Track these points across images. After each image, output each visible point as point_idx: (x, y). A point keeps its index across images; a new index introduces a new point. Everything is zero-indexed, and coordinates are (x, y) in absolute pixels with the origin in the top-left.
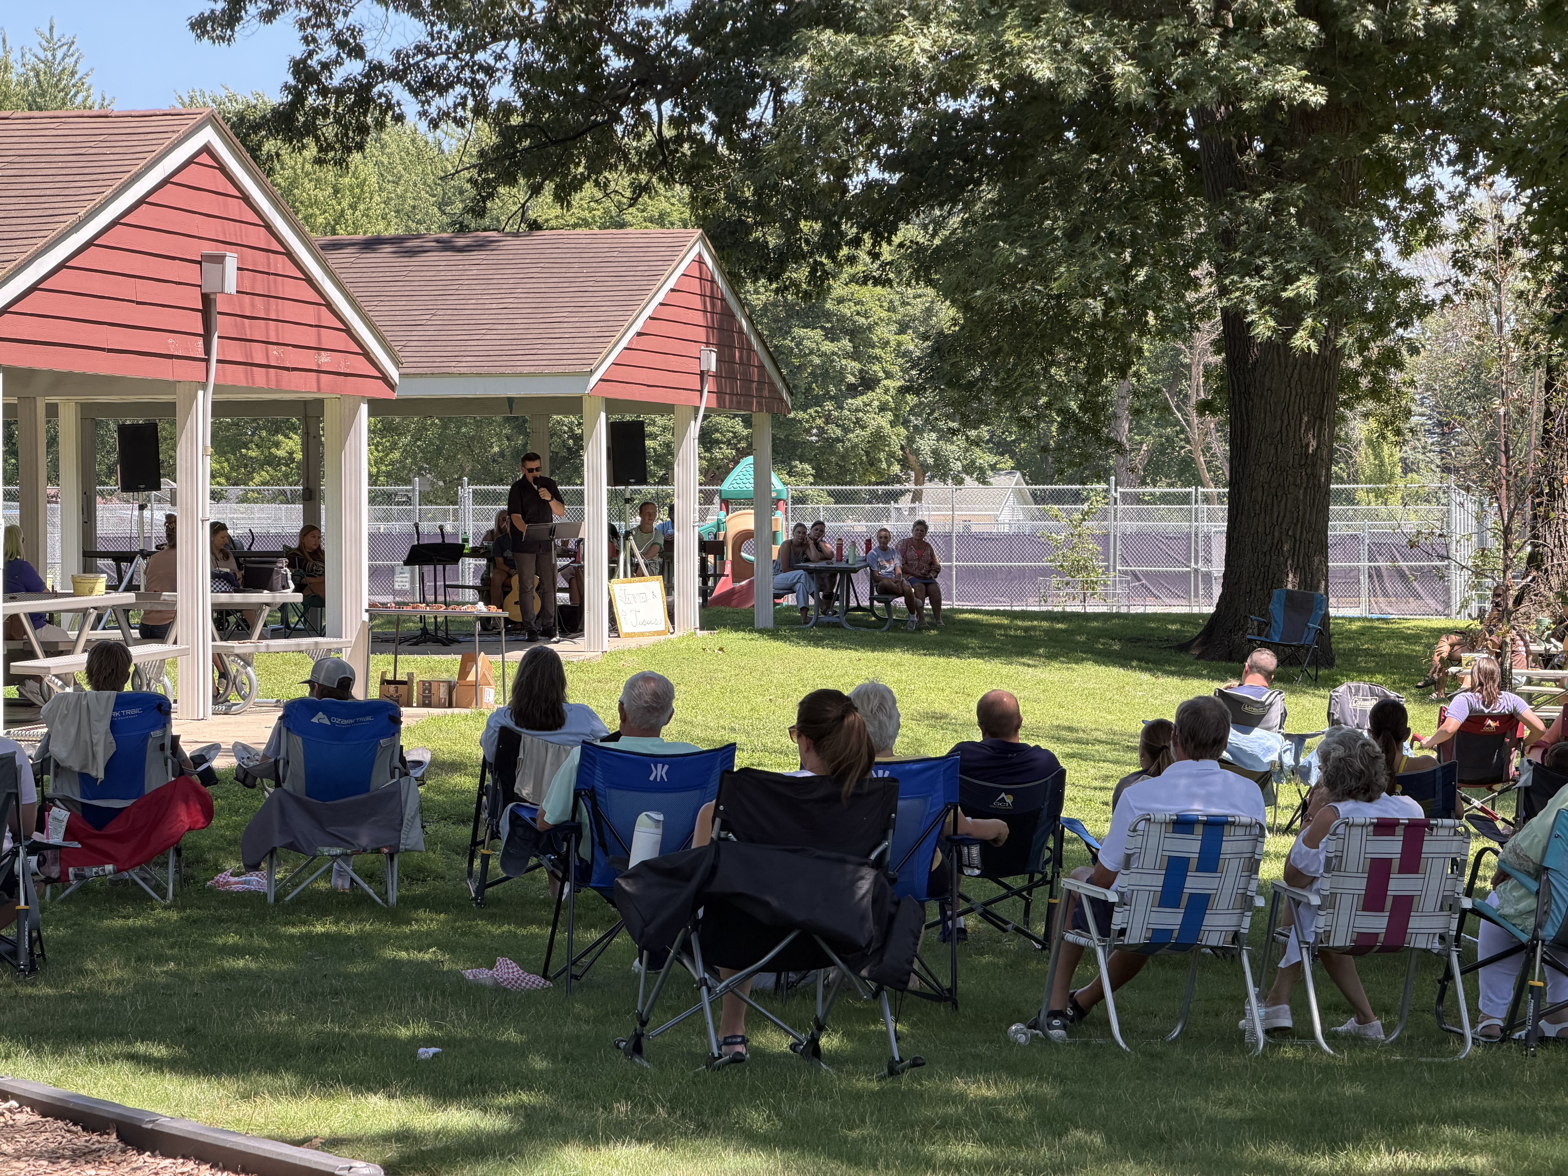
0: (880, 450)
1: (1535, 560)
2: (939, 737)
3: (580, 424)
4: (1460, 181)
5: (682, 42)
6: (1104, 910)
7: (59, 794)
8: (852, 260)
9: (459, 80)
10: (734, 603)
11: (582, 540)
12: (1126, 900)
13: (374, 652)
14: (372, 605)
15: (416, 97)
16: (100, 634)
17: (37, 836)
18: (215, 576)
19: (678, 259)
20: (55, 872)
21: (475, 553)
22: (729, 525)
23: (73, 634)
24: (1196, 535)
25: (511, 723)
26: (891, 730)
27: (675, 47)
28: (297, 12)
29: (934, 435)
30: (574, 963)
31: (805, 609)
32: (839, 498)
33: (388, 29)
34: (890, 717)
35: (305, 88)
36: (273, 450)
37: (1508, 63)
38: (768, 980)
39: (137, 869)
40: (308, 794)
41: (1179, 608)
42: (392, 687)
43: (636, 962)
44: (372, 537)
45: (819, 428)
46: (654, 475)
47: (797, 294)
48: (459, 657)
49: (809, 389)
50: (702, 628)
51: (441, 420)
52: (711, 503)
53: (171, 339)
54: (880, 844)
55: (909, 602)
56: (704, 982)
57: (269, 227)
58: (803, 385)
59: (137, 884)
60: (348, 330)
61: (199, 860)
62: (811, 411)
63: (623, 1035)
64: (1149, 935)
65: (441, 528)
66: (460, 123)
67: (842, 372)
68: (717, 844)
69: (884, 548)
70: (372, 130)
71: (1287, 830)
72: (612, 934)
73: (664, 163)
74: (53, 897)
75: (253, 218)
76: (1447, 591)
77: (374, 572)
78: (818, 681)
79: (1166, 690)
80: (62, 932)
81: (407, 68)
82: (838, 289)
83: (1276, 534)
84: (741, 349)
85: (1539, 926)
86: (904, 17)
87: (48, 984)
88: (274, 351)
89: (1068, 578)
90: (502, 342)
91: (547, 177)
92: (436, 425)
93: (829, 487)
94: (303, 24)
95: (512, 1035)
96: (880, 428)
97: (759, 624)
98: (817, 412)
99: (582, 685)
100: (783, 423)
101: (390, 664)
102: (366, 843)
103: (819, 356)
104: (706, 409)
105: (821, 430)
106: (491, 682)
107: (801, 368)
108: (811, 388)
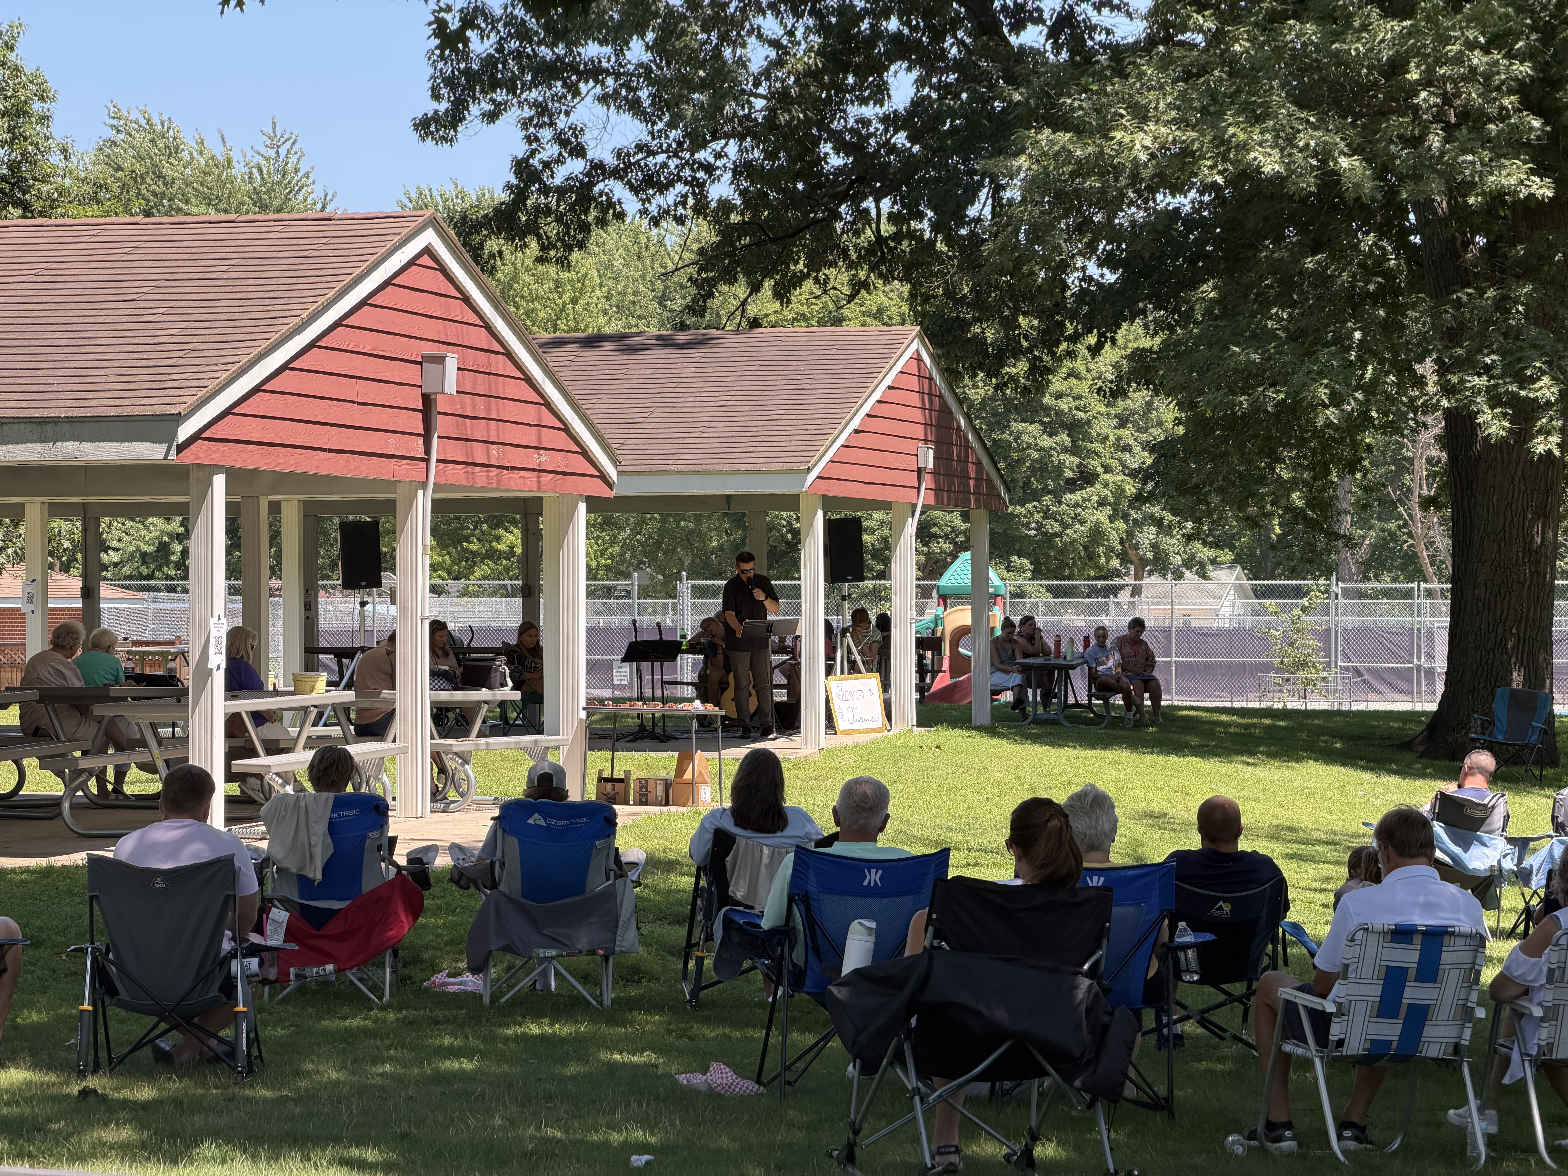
0: (1098, 545)
2: (1157, 837)
3: (798, 519)
5: (901, 139)
6: (1321, 1021)
7: (278, 894)
8: (1071, 354)
9: (679, 179)
10: (952, 698)
11: (799, 637)
12: (1344, 1010)
13: (591, 749)
14: (590, 701)
15: (637, 194)
16: (321, 730)
17: (255, 938)
18: (434, 674)
19: (895, 356)
20: (273, 973)
21: (693, 648)
22: (947, 621)
23: (294, 731)
24: (1419, 630)
25: (729, 825)
27: (895, 144)
28: (519, 112)
29: (1153, 530)
30: (788, 1068)
32: (1056, 592)
33: (609, 128)
35: (527, 187)
36: (494, 544)
38: (984, 1088)
39: (355, 970)
40: (524, 896)
41: (1402, 705)
42: (609, 785)
43: (851, 1067)
44: (590, 630)
45: (1037, 522)
46: (872, 570)
47: (1016, 389)
48: (676, 754)
49: (1027, 484)
50: (919, 725)
51: (660, 514)
52: (930, 597)
53: (392, 439)
54: (1093, 953)
55: (1127, 699)
56: (917, 1091)
57: (489, 328)
58: (1020, 478)
59: (354, 984)
60: (567, 429)
61: (416, 960)
62: (1029, 506)
63: (836, 1144)
64: (1368, 1046)
65: (659, 624)
66: (680, 220)
67: (1061, 466)
68: (931, 952)
69: (1101, 645)
70: (593, 227)
71: (1511, 934)
72: (827, 1038)
73: (883, 260)
74: (271, 997)
75: (474, 319)
77: (592, 667)
78: (1035, 779)
79: (1387, 790)
80: (280, 1032)
81: (628, 166)
82: (1057, 383)
83: (1500, 631)
84: (959, 446)
86: (1122, 116)
87: (265, 1085)
88: (494, 450)
89: (1289, 675)
90: (720, 440)
91: (767, 274)
92: (655, 519)
93: (1047, 582)
94: (526, 123)
95: (725, 1142)
96: (1098, 523)
97: (977, 720)
98: (1035, 507)
99: (799, 783)
100: (1000, 517)
101: (607, 761)
102: (583, 943)
103: (1037, 450)
104: (924, 506)
105: (1040, 526)
106: (708, 780)
107: (1020, 461)
108: (1030, 482)
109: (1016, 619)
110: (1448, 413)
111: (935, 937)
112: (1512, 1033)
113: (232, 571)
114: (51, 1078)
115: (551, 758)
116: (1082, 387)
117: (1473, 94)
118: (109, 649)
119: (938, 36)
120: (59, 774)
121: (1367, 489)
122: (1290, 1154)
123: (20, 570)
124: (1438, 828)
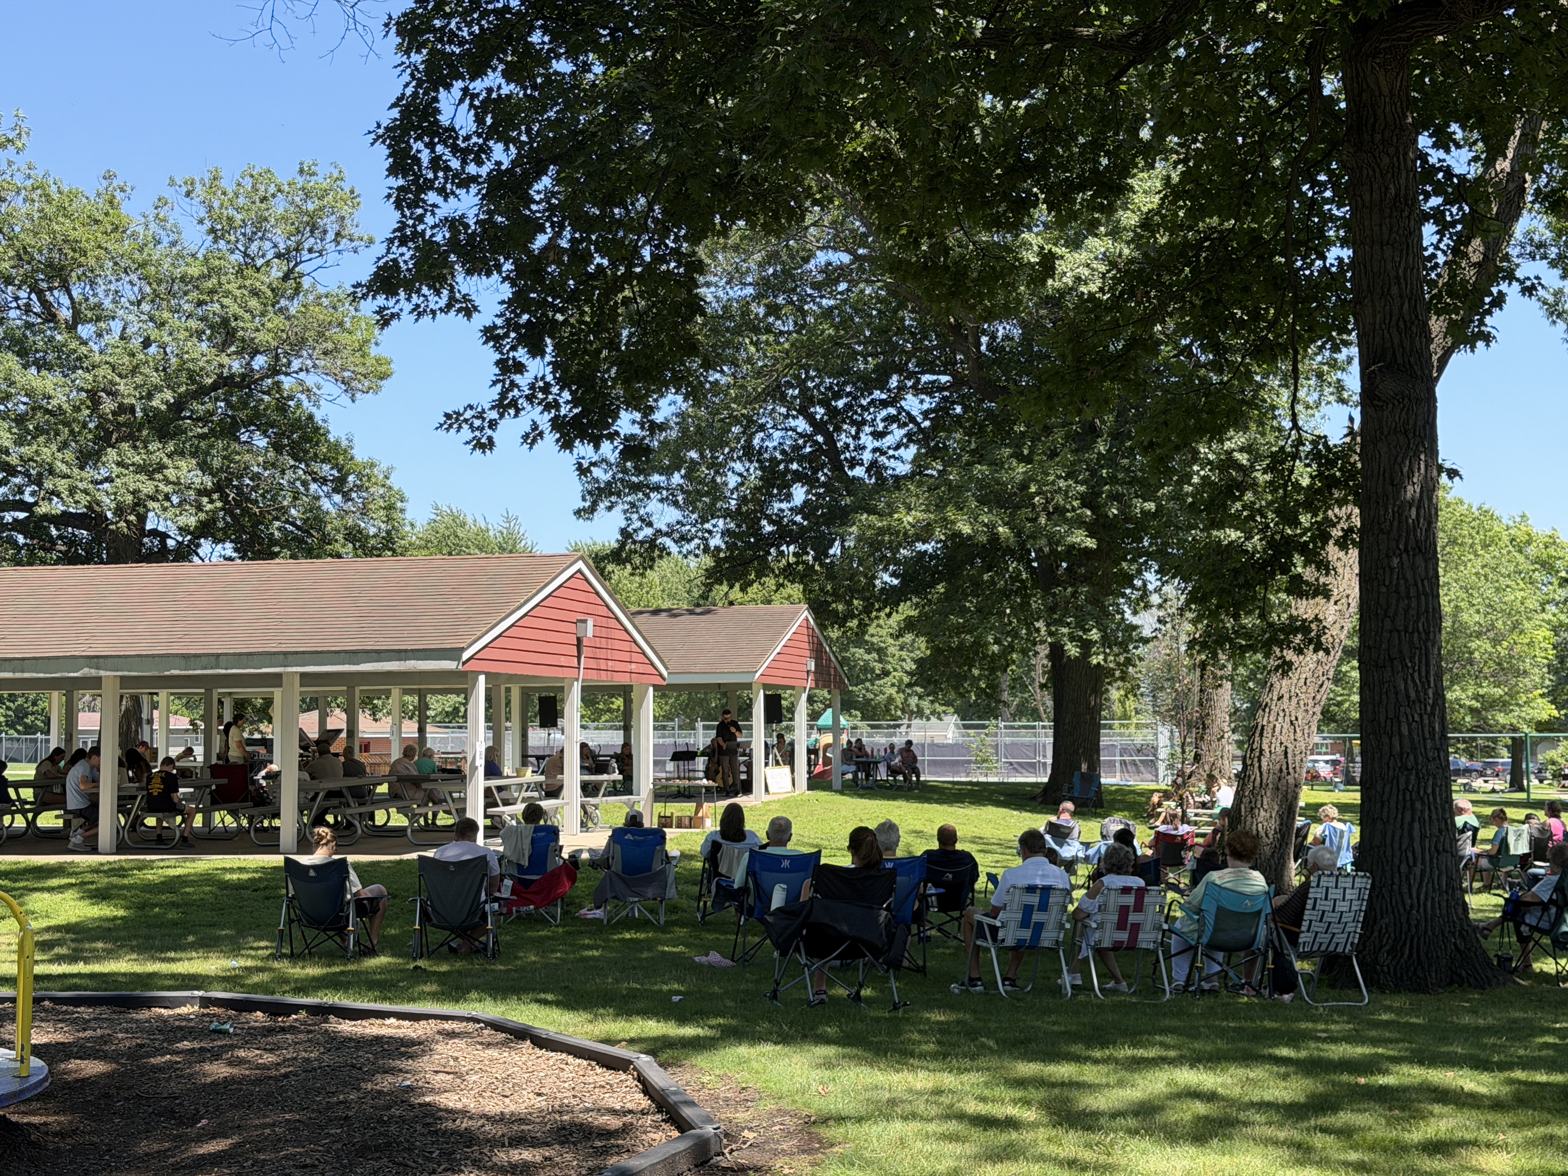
0: (891, 705)
1: (1197, 758)
3: (752, 694)
4: (1159, 583)
5: (799, 518)
6: (994, 930)
8: (877, 618)
9: (697, 537)
12: (1005, 925)
15: (677, 544)
16: (529, 794)
17: (497, 894)
18: (582, 768)
19: (797, 618)
21: (703, 754)
23: (516, 795)
24: (1039, 744)
25: (719, 839)
27: (796, 521)
28: (623, 506)
29: (917, 698)
30: (746, 954)
32: (872, 727)
33: (664, 514)
35: (626, 541)
36: (611, 706)
37: (1178, 528)
38: (838, 962)
39: (543, 908)
40: (623, 873)
41: (1032, 779)
43: (775, 953)
46: (786, 717)
47: (852, 633)
49: (858, 676)
50: (809, 790)
51: (688, 693)
53: (562, 658)
54: (888, 899)
56: (806, 964)
57: (607, 606)
59: (543, 915)
60: (644, 653)
61: (572, 903)
62: (859, 687)
63: (768, 989)
65: (687, 743)
66: (697, 556)
70: (657, 560)
72: (764, 939)
73: (790, 574)
74: (504, 921)
75: (600, 602)
76: (1157, 770)
77: (656, 763)
80: (508, 938)
81: (673, 531)
82: (871, 630)
83: (1076, 745)
84: (826, 660)
85: (1199, 937)
86: (899, 508)
87: (501, 963)
88: (610, 663)
89: (980, 766)
91: (737, 580)
93: (868, 722)
94: (625, 512)
95: (716, 989)
96: (891, 694)
97: (835, 788)
98: (862, 687)
102: (650, 895)
103: (863, 661)
104: (810, 687)
105: (864, 696)
107: (854, 666)
109: (853, 740)
110: (1051, 644)
112: (1082, 935)
113: (488, 719)
114: (400, 961)
115: (636, 808)
116: (883, 632)
117: (1059, 499)
118: (431, 757)
119: (815, 472)
120: (406, 816)
121: (1013, 680)
122: (980, 993)
123: (389, 719)
124: (1048, 837)
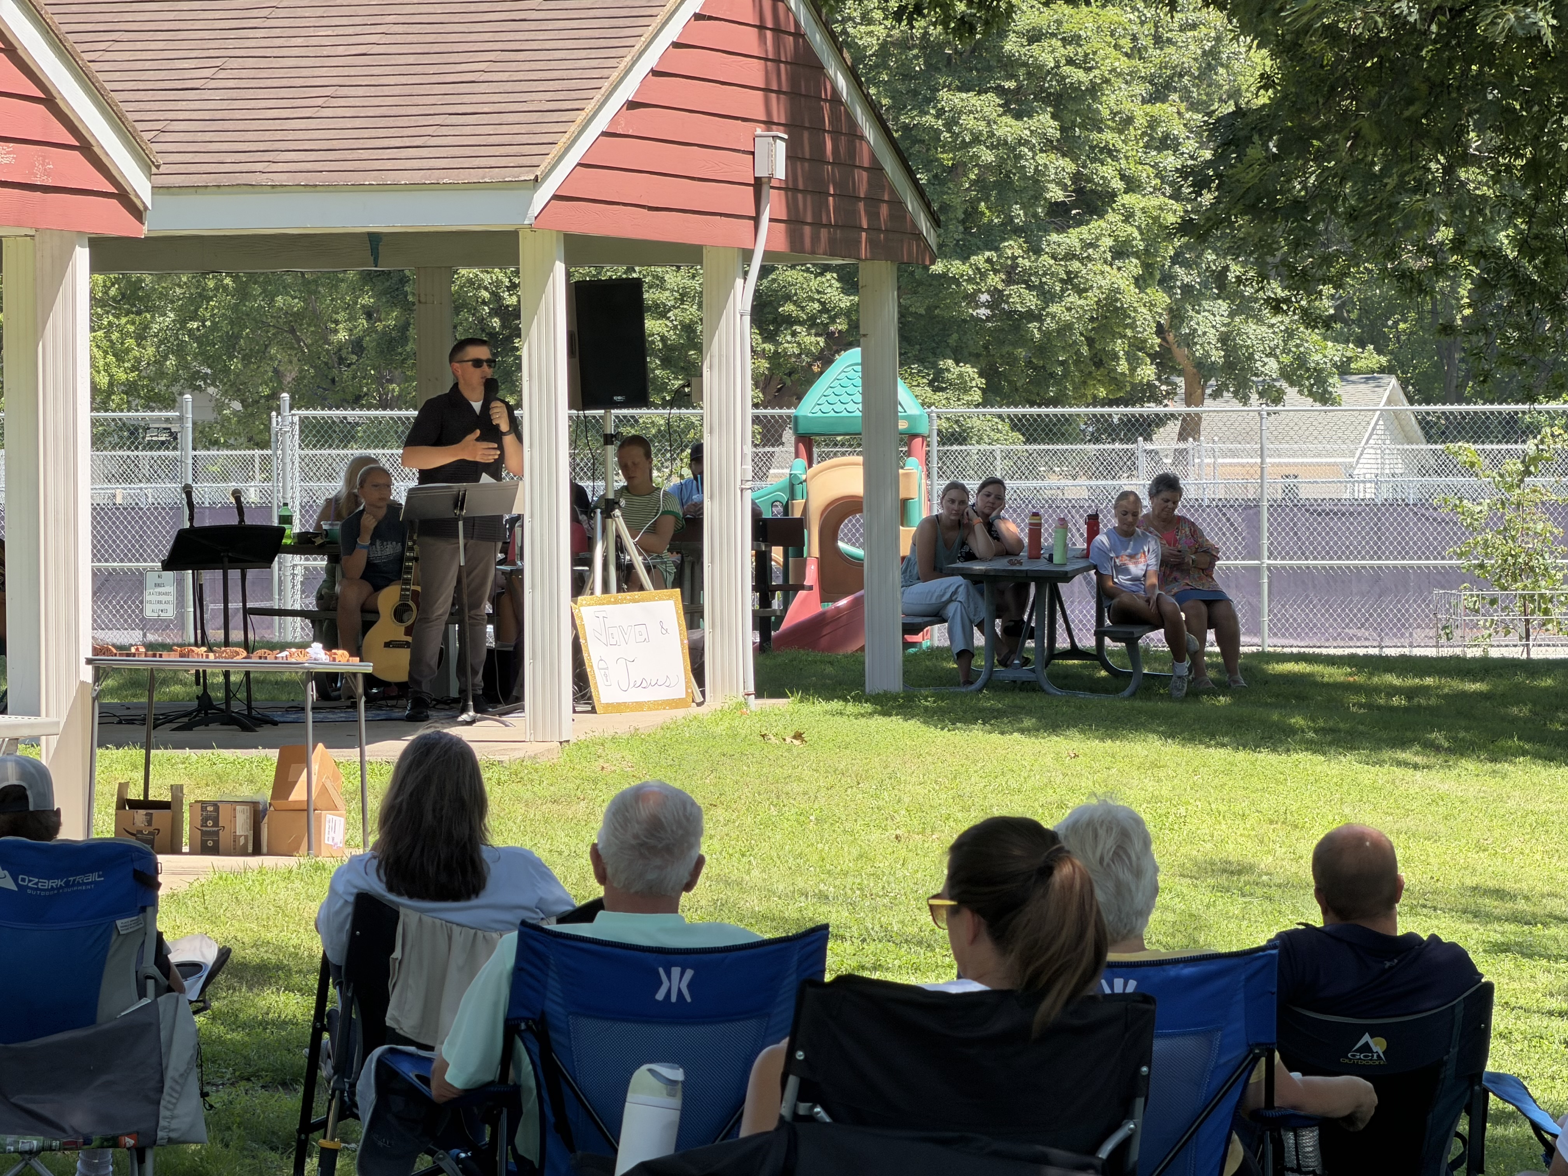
0: (1114, 335)
3: (513, 287)
10: (824, 642)
13: (103, 744)
14: (99, 650)
21: (305, 544)
22: (813, 487)
26: (1139, 899)
29: (1223, 306)
31: (965, 655)
32: (1031, 430)
34: (1138, 873)
42: (140, 815)
44: (99, 512)
46: (663, 387)
48: (274, 754)
49: (971, 214)
50: (759, 694)
51: (236, 278)
52: (778, 442)
54: (1117, 1126)
60: (50, 100)
62: (979, 259)
65: (237, 495)
68: (793, 1126)
77: (103, 585)
78: (992, 799)
84: (836, 133)
89: (1497, 592)
90: (358, 123)
92: (225, 288)
93: (1012, 410)
96: (1114, 292)
97: (873, 684)
98: (989, 260)
99: (520, 809)
100: (920, 283)
101: (135, 767)
103: (992, 147)
104: (767, 254)
105: (998, 297)
106: (339, 802)
107: (957, 170)
108: (975, 209)
111: (802, 1096)
